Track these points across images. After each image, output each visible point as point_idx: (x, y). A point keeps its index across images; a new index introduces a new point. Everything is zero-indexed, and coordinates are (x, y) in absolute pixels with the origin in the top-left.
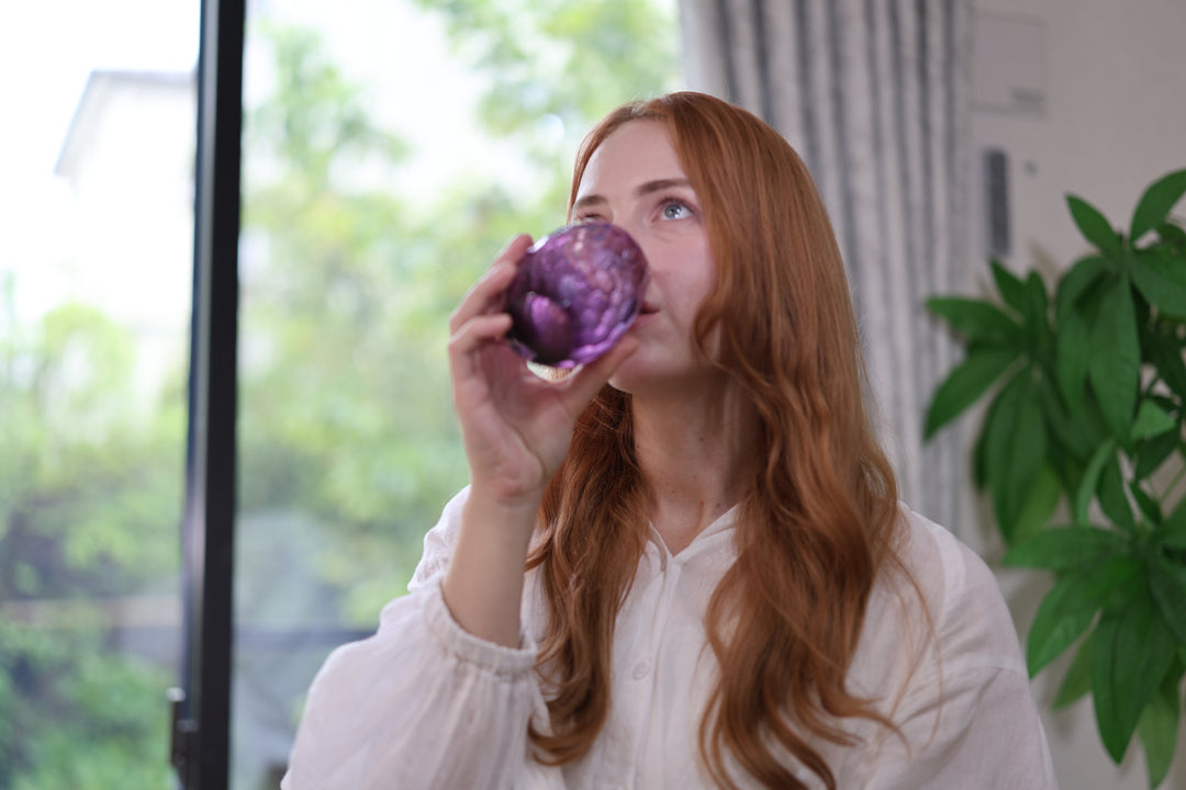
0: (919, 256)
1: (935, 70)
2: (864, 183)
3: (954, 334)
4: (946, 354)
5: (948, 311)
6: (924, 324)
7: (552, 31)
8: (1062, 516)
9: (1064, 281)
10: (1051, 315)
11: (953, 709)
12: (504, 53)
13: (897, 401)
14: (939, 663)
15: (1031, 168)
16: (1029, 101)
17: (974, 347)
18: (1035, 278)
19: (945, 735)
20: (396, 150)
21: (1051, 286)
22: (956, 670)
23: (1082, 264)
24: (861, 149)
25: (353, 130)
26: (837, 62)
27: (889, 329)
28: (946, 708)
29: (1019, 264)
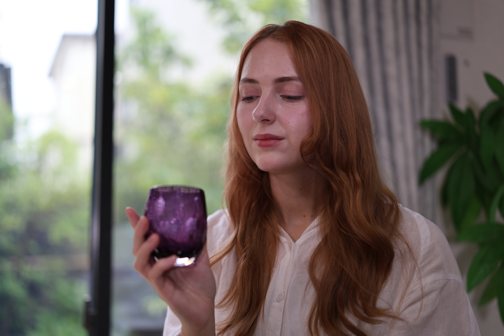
0: (416, 102)
1: (424, 18)
2: (392, 70)
3: (433, 137)
4: (429, 146)
5: (430, 126)
6: (419, 133)
7: (255, 9)
8: (482, 218)
9: (483, 112)
10: (477, 129)
11: (427, 301)
12: (234, 19)
13: (407, 167)
14: (420, 278)
15: (467, 63)
16: (466, 33)
17: (442, 143)
18: (470, 111)
19: (424, 314)
20: (187, 62)
21: (477, 114)
22: (428, 281)
23: (491, 105)
24: (390, 54)
25: (169, 54)
26: (379, 16)
27: (403, 135)
28: (424, 300)
29: (462, 105)
